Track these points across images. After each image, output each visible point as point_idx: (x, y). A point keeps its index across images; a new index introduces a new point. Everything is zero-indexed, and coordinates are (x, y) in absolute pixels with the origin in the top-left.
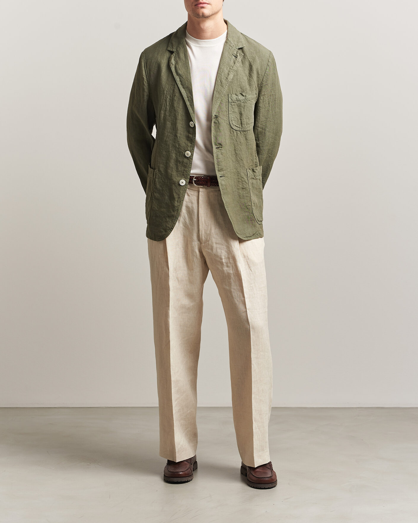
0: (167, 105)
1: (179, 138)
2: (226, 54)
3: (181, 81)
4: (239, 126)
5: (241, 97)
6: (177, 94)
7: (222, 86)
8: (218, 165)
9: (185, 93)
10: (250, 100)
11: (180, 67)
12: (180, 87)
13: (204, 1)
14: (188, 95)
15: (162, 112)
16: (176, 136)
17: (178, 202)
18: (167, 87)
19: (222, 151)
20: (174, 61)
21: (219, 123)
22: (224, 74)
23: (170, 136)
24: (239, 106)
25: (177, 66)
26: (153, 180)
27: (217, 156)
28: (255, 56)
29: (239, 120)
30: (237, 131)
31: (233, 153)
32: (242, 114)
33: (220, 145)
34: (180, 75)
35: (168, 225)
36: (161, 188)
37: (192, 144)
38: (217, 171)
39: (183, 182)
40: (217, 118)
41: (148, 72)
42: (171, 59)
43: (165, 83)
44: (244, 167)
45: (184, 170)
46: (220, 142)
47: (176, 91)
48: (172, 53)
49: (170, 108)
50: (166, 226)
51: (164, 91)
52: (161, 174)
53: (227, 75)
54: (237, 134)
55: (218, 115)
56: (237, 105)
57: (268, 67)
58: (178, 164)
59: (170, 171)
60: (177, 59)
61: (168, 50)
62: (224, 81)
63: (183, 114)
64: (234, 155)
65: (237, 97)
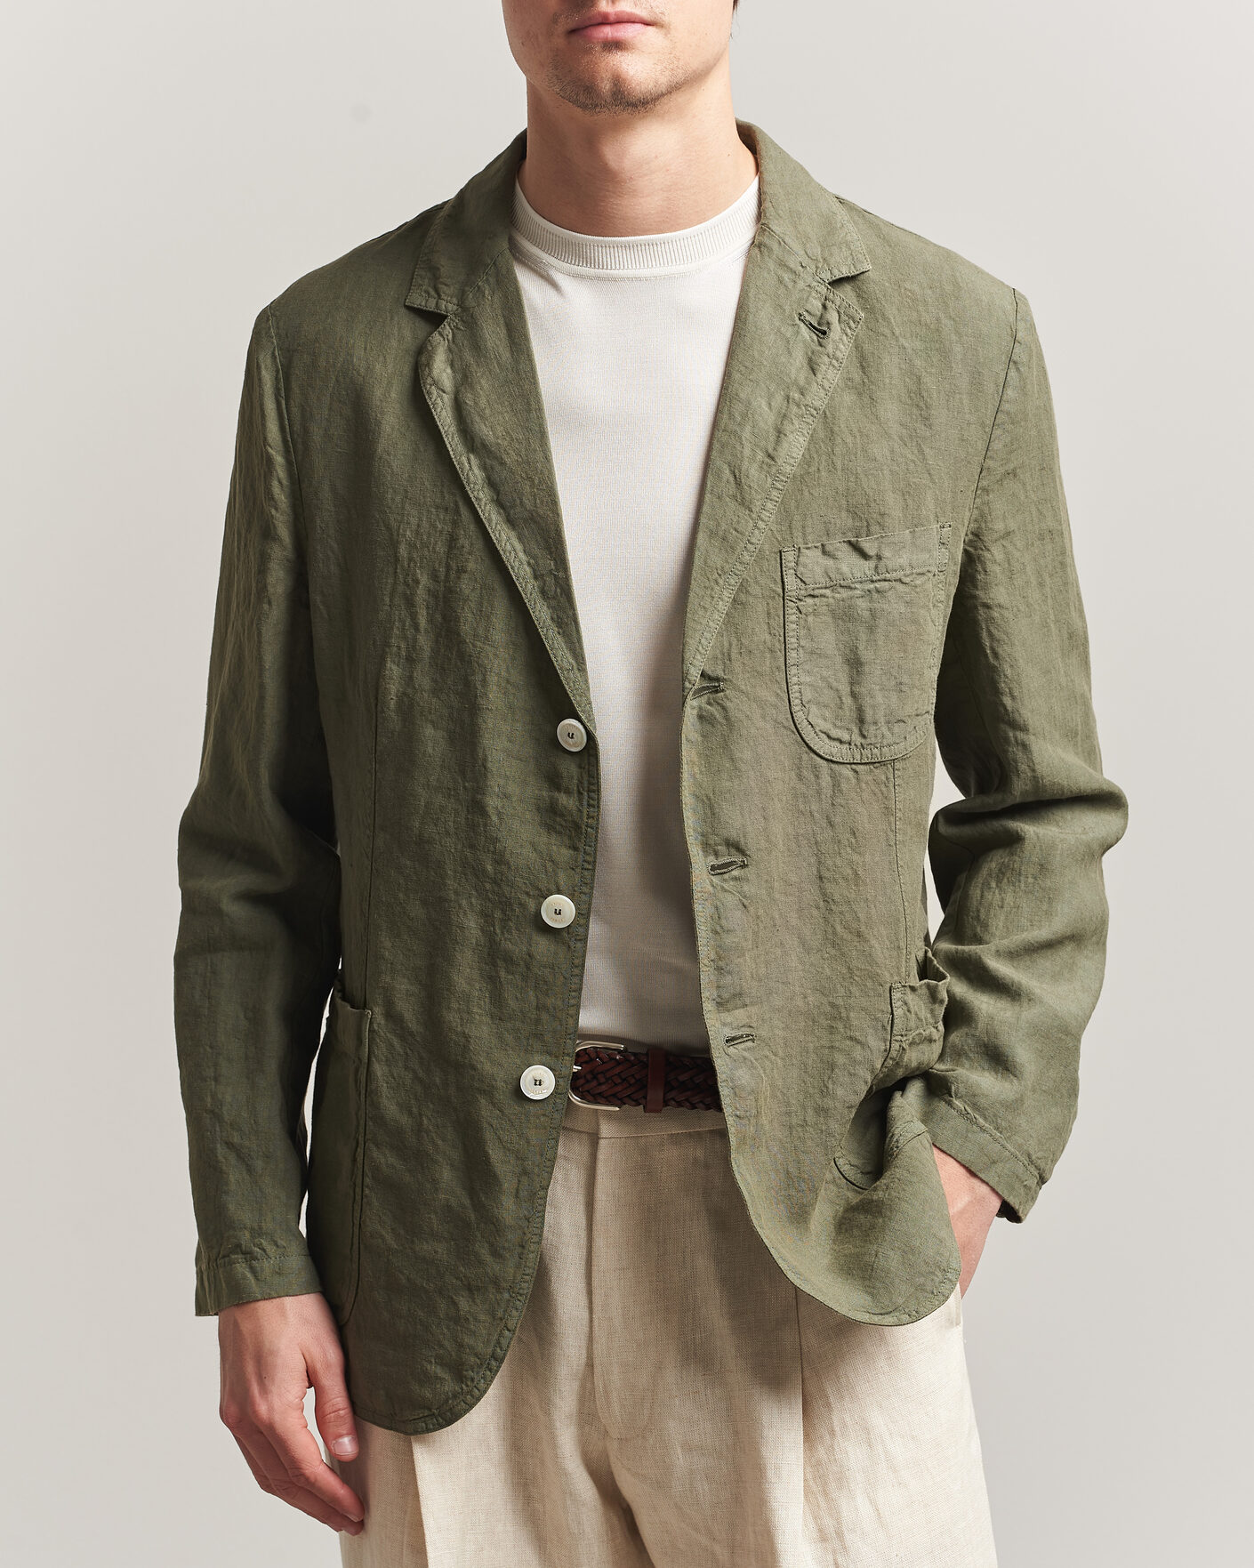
0: (417, 628)
1: (495, 818)
2: (764, 316)
3: (491, 483)
4: (846, 737)
5: (850, 565)
6: (475, 563)
7: (745, 503)
8: (719, 969)
9: (522, 555)
10: (905, 580)
11: (483, 402)
12: (490, 520)
13: (625, 7)
14: (541, 562)
15: (394, 670)
16: (477, 807)
17: (517, 1196)
18: (414, 521)
19: (746, 888)
20: (449, 371)
21: (727, 718)
22: (753, 433)
23: (442, 809)
24: (844, 616)
25: (469, 399)
26: (357, 1070)
27: (718, 915)
28: (938, 320)
29: (848, 701)
30: (833, 766)
31: (812, 894)
32: (861, 664)
33: (733, 851)
34: (484, 445)
35: (468, 1340)
36: (404, 1120)
37: (575, 849)
38: (708, 1006)
39: (539, 1081)
40: (716, 690)
41: (297, 427)
42: (431, 357)
43: (398, 499)
44: (874, 977)
45: (537, 1008)
46: (733, 834)
47: (468, 539)
48: (435, 319)
49: (437, 642)
50: (461, 1346)
51: (395, 545)
52: (403, 1033)
53: (772, 438)
54: (836, 785)
55: (720, 673)
56: (833, 612)
57: (1013, 373)
58: (503, 974)
59: (452, 1018)
60: (468, 356)
61: (410, 308)
62: (753, 473)
63: (517, 677)
64: (815, 912)
65: (830, 562)
